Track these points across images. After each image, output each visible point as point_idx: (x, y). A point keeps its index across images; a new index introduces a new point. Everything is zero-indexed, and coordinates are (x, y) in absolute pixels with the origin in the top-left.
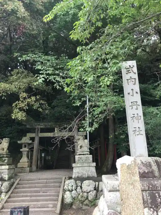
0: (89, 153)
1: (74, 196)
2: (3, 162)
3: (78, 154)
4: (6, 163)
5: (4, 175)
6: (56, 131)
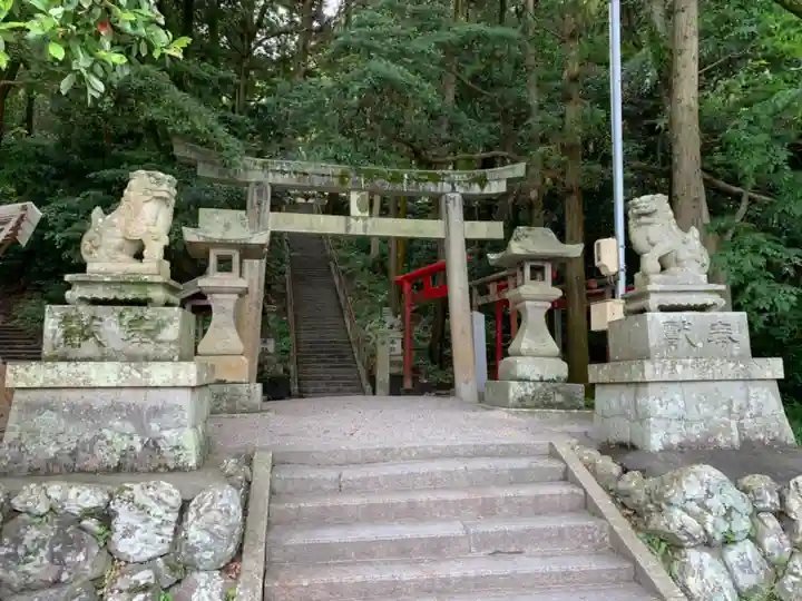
2: (148, 340)
3: (653, 301)
4: (174, 342)
5: (168, 429)
6: (354, 210)
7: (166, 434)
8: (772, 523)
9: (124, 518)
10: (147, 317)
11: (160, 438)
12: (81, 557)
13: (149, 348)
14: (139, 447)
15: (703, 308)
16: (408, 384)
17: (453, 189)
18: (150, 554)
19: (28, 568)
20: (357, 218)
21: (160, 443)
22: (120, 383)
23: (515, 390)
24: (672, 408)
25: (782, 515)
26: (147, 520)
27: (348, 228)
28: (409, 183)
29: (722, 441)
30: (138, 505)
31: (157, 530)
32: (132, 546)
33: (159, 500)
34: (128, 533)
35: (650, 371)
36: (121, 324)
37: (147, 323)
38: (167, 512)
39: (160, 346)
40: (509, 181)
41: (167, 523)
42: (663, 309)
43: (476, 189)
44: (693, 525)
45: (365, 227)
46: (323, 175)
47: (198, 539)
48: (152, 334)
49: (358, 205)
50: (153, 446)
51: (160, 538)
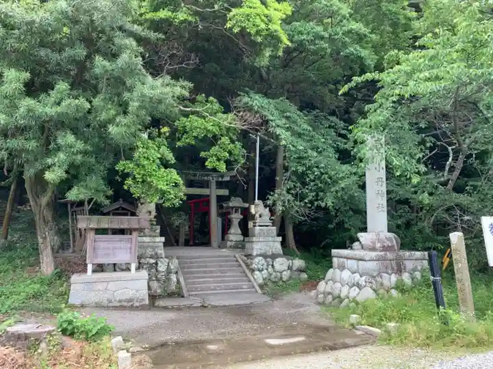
0: (271, 224)
1: (264, 276)
3: (257, 224)
4: (159, 233)
7: (158, 251)
8: (270, 266)
10: (154, 228)
12: (153, 270)
13: (154, 234)
14: (153, 254)
15: (267, 226)
16: (191, 243)
17: (213, 179)
18: (163, 270)
21: (157, 253)
22: (150, 241)
23: (229, 244)
24: (258, 247)
25: (273, 266)
26: (163, 265)
28: (199, 177)
29: (268, 254)
30: (161, 262)
33: (165, 262)
34: (160, 267)
35: (254, 239)
39: (156, 234)
40: (231, 177)
41: (166, 265)
42: (259, 226)
43: (220, 179)
44: (256, 267)
48: (154, 231)
51: (165, 268)
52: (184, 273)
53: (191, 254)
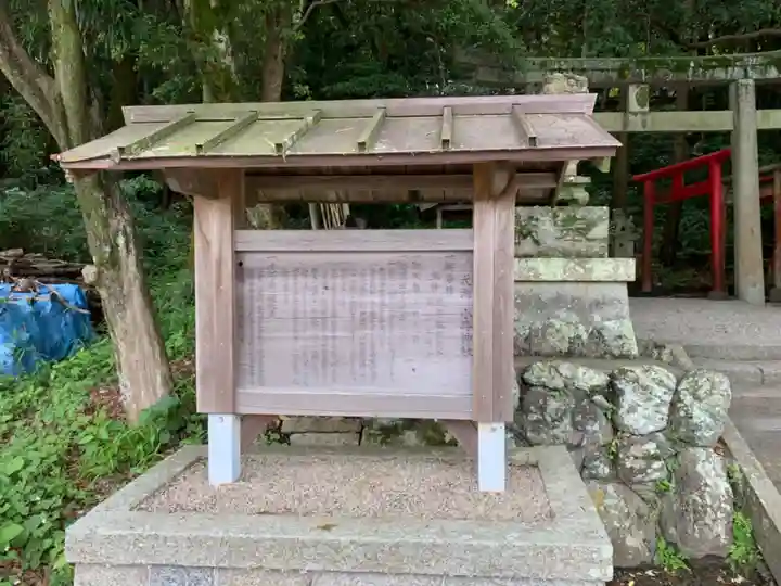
2: (580, 238)
4: (602, 240)
5: (609, 320)
6: (633, 105)
7: (607, 323)
9: (630, 396)
10: (578, 217)
11: (602, 329)
12: (596, 427)
13: (582, 246)
14: (585, 336)
16: (647, 287)
17: (746, 76)
18: (651, 428)
19: (556, 431)
20: (635, 114)
21: (604, 333)
22: (565, 277)
26: (649, 400)
27: (625, 124)
28: (695, 72)
30: (642, 387)
31: (656, 409)
32: (636, 420)
33: (660, 383)
34: (632, 410)
36: (555, 224)
37: (578, 222)
38: (665, 393)
39: (592, 244)
41: (663, 402)
43: (772, 73)
45: (644, 124)
46: (602, 70)
47: (702, 419)
48: (583, 232)
49: (637, 100)
50: (597, 335)
51: (660, 416)
52: (758, 445)
53: (744, 339)
